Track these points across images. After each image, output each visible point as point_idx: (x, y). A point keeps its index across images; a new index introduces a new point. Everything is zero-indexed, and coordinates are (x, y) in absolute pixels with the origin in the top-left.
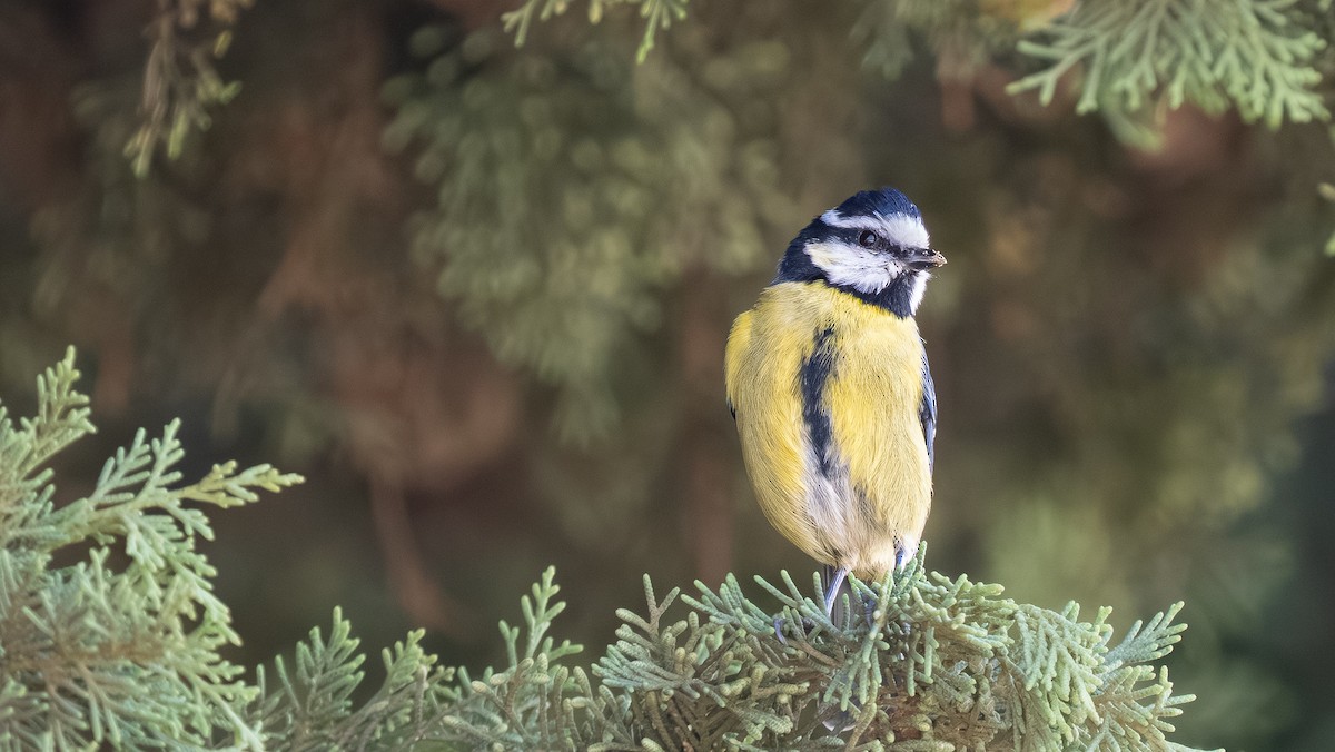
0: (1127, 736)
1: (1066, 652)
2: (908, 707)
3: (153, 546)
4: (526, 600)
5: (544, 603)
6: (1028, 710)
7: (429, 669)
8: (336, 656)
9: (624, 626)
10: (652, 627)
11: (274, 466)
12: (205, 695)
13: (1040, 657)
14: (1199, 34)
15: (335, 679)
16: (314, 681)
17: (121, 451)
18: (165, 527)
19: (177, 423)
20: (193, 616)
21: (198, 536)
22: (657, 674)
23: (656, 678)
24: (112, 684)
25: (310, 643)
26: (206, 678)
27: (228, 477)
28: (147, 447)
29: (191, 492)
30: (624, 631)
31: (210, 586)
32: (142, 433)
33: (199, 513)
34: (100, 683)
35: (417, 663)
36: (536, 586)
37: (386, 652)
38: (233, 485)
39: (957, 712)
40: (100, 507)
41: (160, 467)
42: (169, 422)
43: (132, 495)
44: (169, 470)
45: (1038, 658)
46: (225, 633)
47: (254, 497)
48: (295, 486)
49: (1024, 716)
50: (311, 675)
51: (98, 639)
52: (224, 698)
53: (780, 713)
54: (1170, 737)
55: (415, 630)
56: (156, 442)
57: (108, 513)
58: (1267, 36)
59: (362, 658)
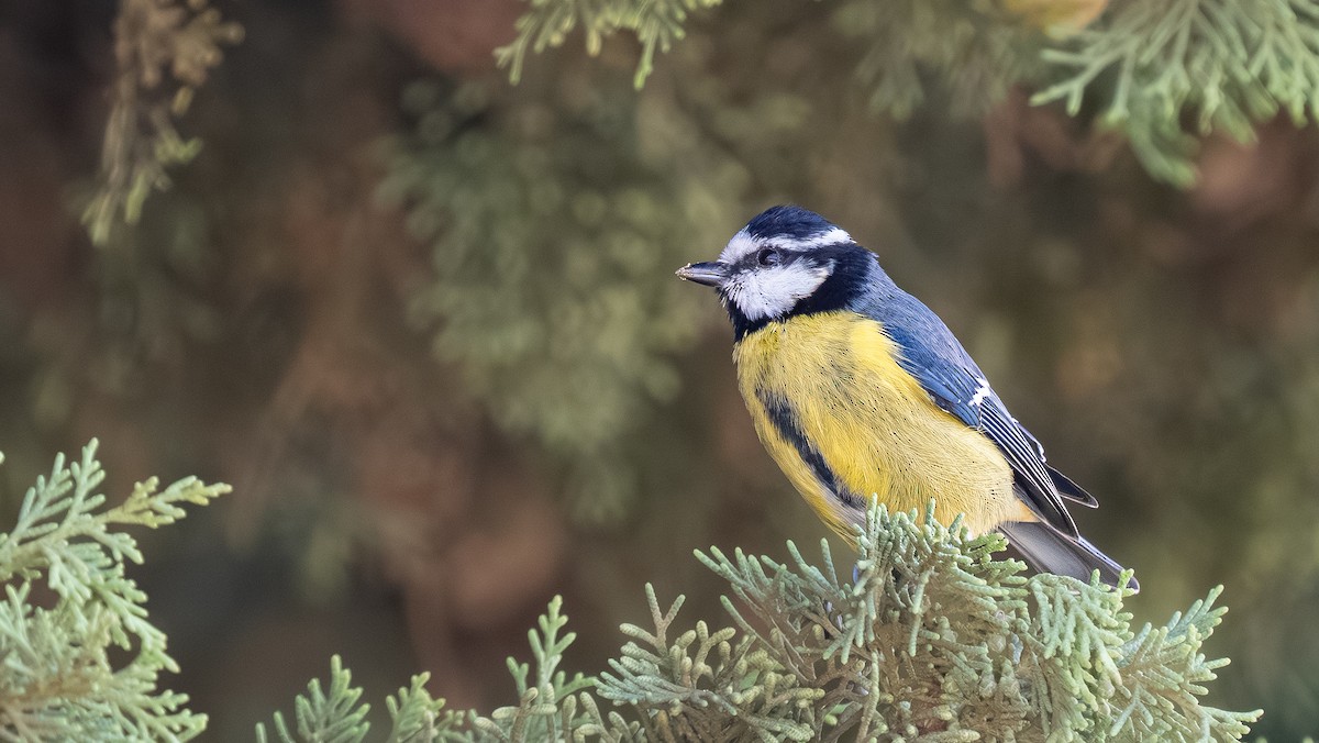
0: (1160, 706)
1: (1085, 616)
2: (930, 699)
3: (78, 576)
4: (533, 634)
5: (552, 636)
6: (1052, 686)
7: (437, 714)
8: (338, 707)
9: (631, 644)
10: (659, 641)
11: (199, 478)
12: (151, 730)
13: (1058, 623)
14: (1233, 32)
15: (341, 731)
16: (316, 736)
17: (41, 479)
18: (93, 556)
19: (95, 443)
20: (127, 646)
21: (127, 560)
22: (665, 688)
23: (662, 691)
24: (44, 726)
25: (309, 695)
26: (150, 711)
27: (151, 495)
28: (68, 472)
29: (116, 515)
30: (630, 648)
31: (144, 613)
32: (61, 458)
33: (127, 537)
34: (31, 726)
35: (424, 708)
36: (543, 619)
37: (391, 700)
38: (159, 502)
39: (981, 698)
40: (23, 542)
41: (82, 492)
42: (86, 443)
43: (55, 526)
44: (91, 494)
45: (1056, 625)
46: (159, 659)
47: (181, 513)
48: (223, 496)
49: (1049, 694)
50: (313, 730)
51: (26, 680)
52: (171, 729)
53: (800, 720)
54: (1203, 700)
55: (419, 674)
56: (75, 465)
57: (31, 547)
58: (1306, 30)
59: (366, 707)
